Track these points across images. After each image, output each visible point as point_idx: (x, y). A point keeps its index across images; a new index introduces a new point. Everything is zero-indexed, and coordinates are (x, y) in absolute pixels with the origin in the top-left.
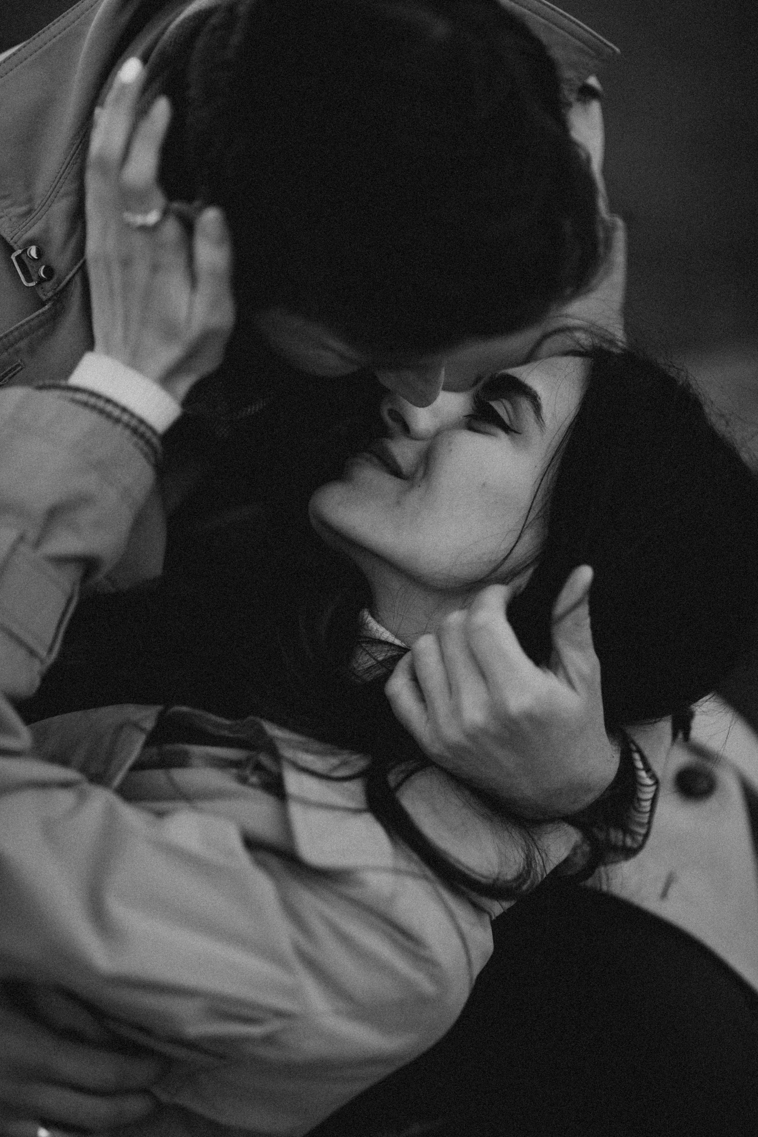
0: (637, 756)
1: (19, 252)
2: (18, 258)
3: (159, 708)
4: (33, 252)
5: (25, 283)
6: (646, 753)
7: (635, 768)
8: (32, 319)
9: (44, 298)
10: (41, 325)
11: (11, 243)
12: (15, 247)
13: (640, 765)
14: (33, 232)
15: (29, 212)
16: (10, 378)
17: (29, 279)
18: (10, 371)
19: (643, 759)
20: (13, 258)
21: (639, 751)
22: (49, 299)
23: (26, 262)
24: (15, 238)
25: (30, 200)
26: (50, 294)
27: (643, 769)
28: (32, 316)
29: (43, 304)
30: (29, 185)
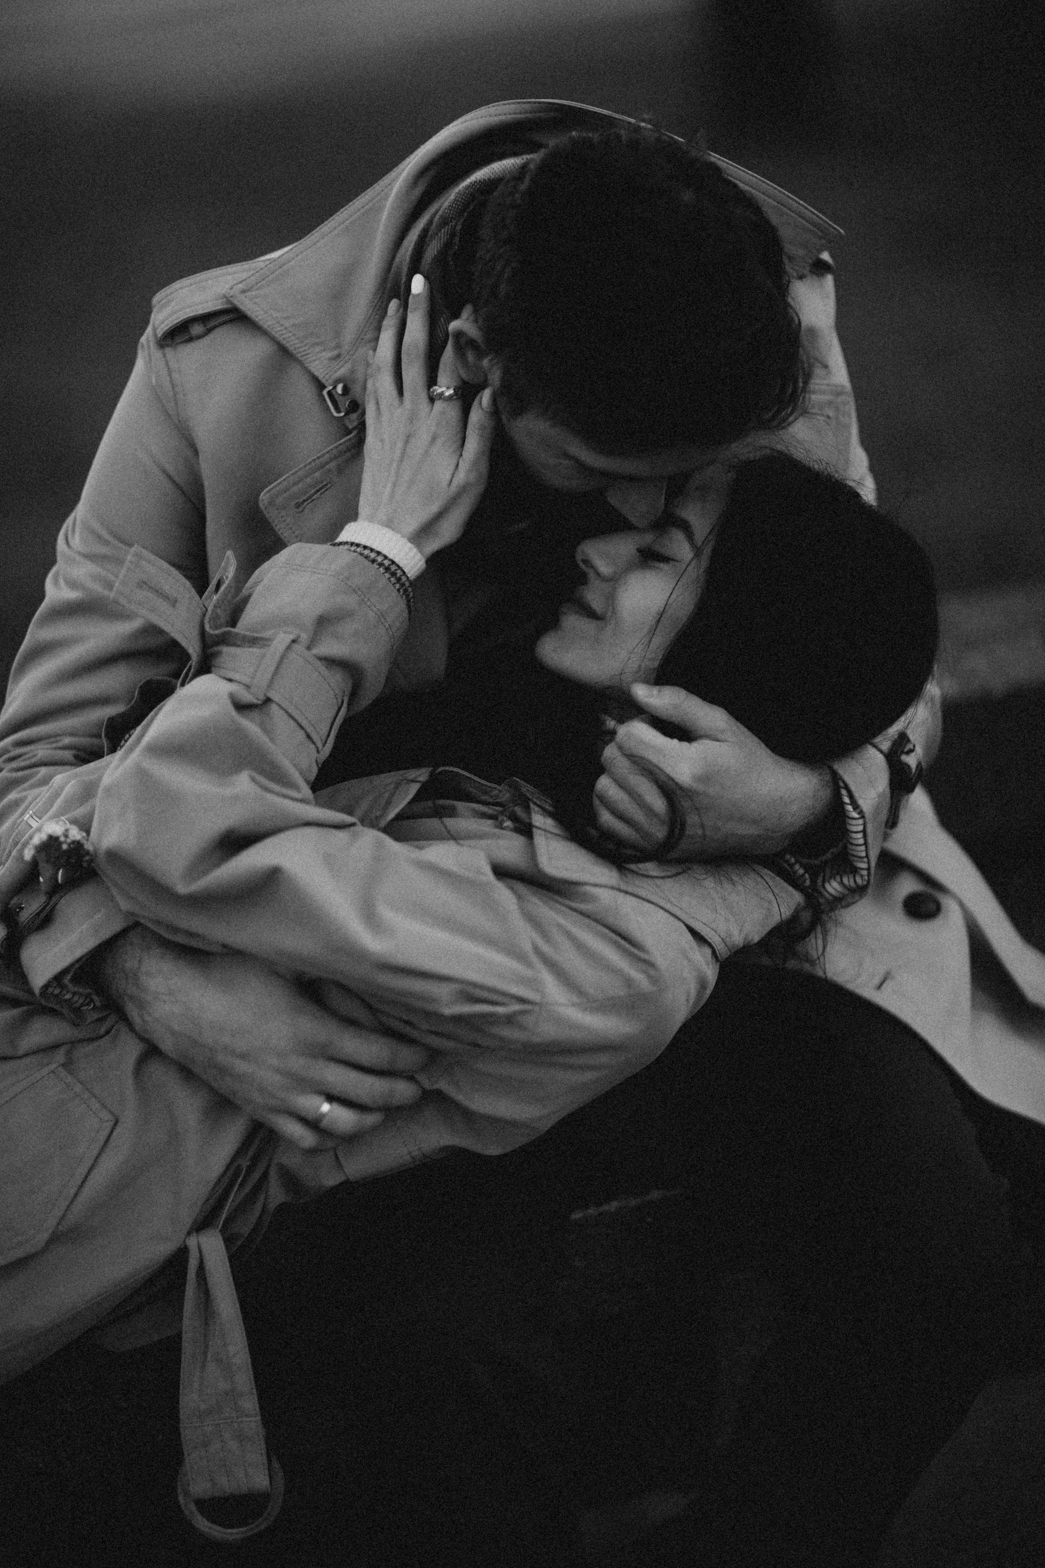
0: (844, 792)
1: (331, 388)
2: (329, 393)
3: (430, 769)
4: (339, 388)
5: (336, 414)
6: (853, 788)
7: (843, 804)
8: (341, 444)
9: (350, 427)
10: (348, 450)
11: (323, 381)
12: (326, 385)
13: (847, 800)
14: (342, 372)
15: (339, 356)
16: (321, 494)
17: (338, 410)
18: (321, 488)
19: (851, 796)
20: (325, 393)
21: (847, 787)
22: (354, 428)
23: (336, 396)
24: (327, 377)
25: (338, 346)
26: (355, 424)
27: (850, 804)
28: (341, 441)
29: (350, 432)
30: (338, 334)
